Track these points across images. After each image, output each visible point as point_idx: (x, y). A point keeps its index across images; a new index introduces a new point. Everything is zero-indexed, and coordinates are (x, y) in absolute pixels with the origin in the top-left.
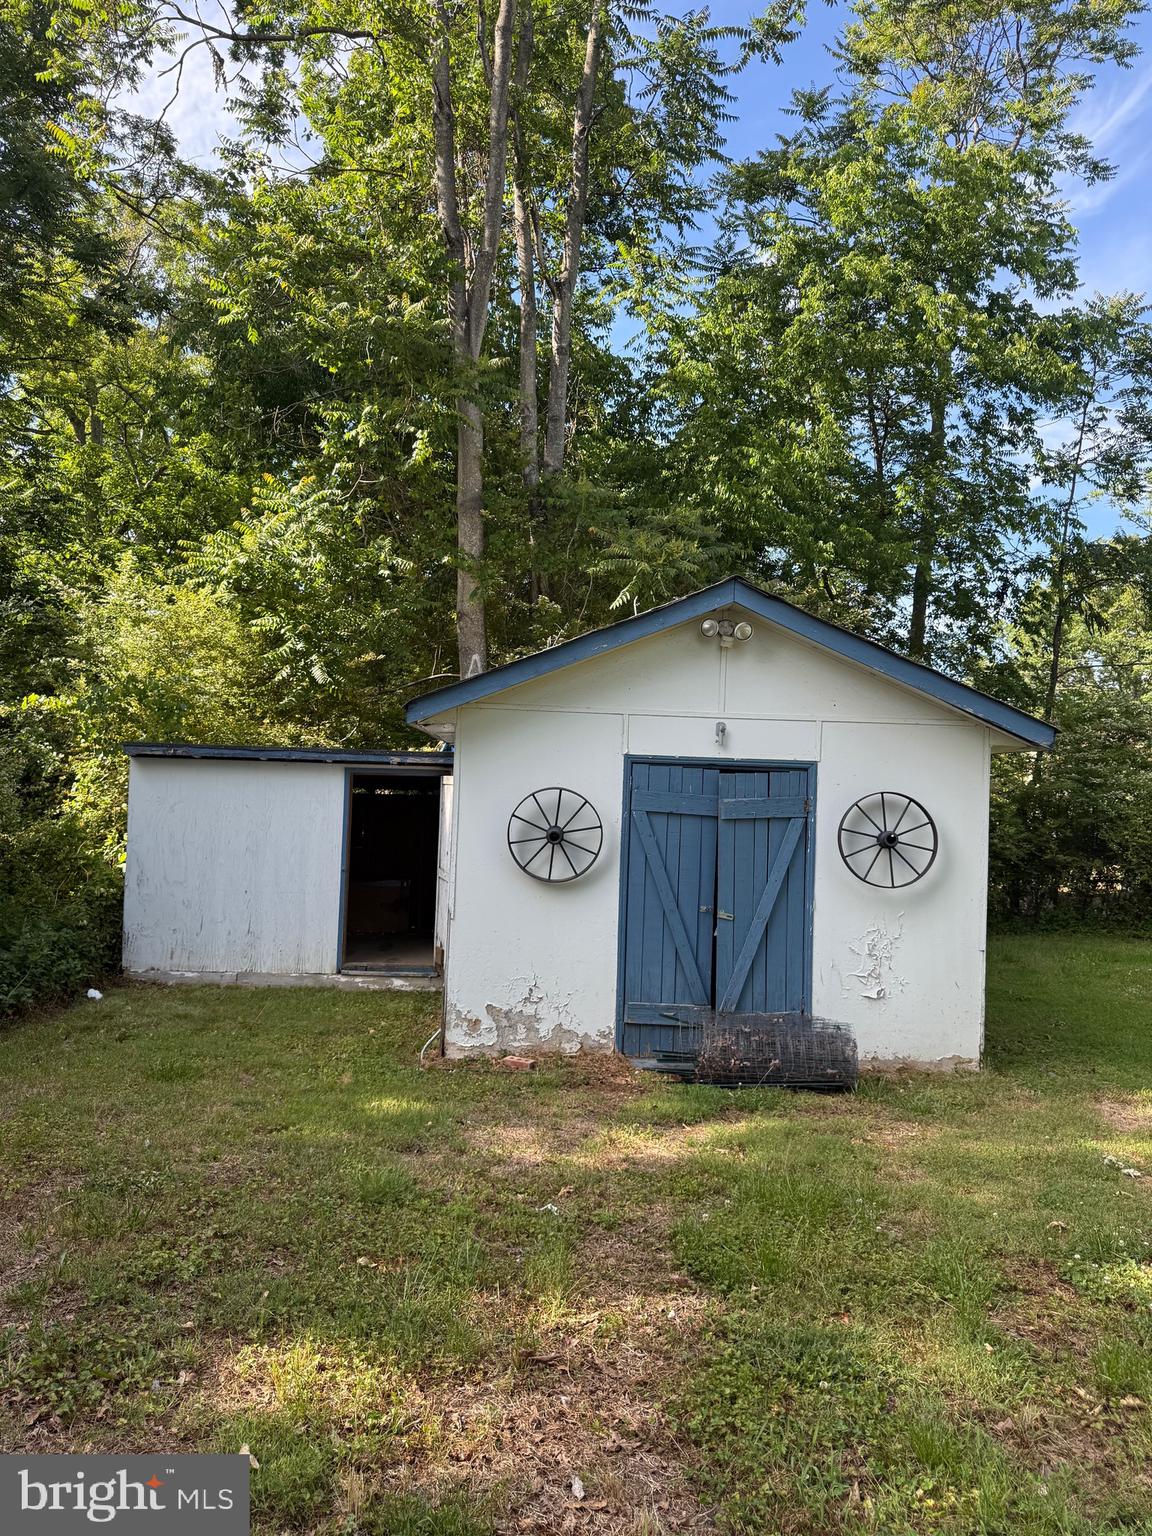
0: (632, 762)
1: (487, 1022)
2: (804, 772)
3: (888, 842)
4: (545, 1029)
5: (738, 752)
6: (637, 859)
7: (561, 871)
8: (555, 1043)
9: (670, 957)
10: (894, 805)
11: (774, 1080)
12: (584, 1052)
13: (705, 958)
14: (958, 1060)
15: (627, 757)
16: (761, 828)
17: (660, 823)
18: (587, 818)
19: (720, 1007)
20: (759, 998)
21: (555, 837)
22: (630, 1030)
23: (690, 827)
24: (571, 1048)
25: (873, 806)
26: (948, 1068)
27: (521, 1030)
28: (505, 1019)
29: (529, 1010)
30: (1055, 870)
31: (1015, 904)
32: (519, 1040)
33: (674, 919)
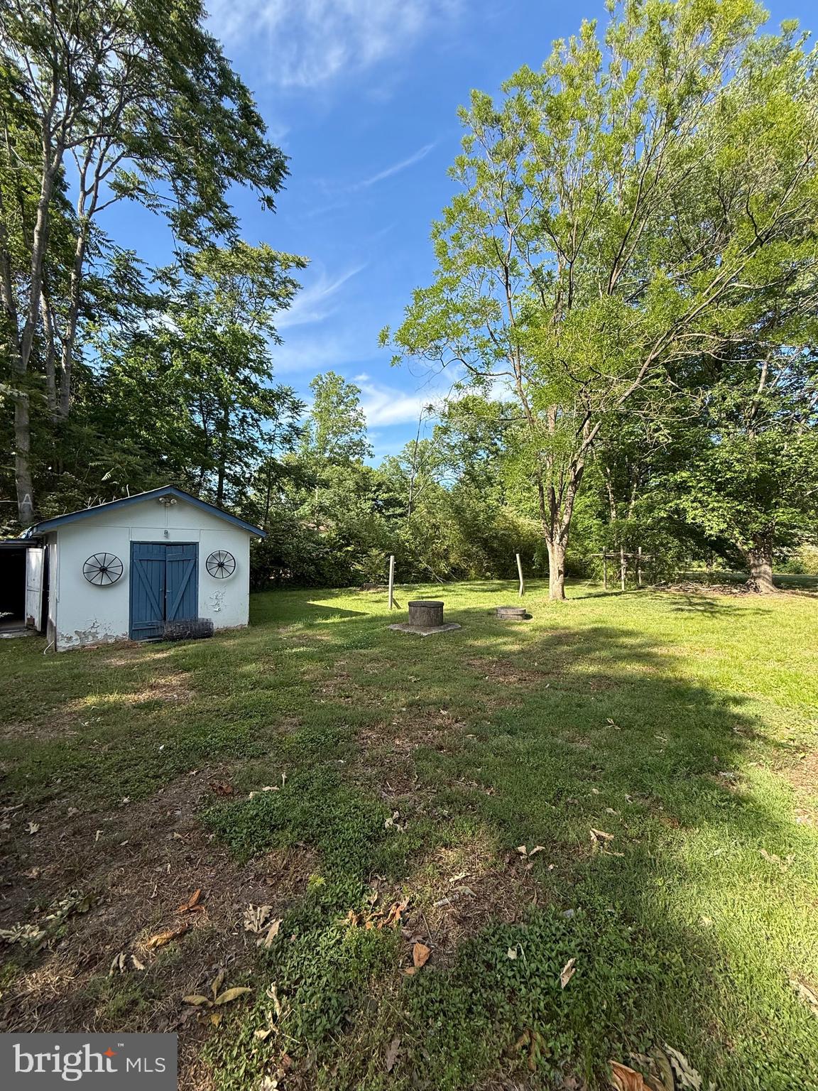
0: (133, 543)
1: (75, 637)
2: (195, 545)
3: (221, 565)
4: (100, 637)
5: (172, 539)
6: (136, 575)
7: (105, 581)
8: (105, 641)
9: (149, 606)
10: (223, 554)
11: (189, 637)
12: (116, 642)
13: (162, 606)
14: (242, 625)
15: (131, 542)
16: (181, 563)
17: (144, 564)
18: (117, 563)
19: (167, 620)
20: (181, 615)
21: (104, 570)
22: (134, 632)
23: (156, 564)
24: (111, 641)
25: (217, 555)
26: (239, 628)
27: (91, 638)
28: (82, 635)
29: (94, 630)
30: (269, 572)
31: (256, 583)
32: (90, 641)
33: (150, 594)
